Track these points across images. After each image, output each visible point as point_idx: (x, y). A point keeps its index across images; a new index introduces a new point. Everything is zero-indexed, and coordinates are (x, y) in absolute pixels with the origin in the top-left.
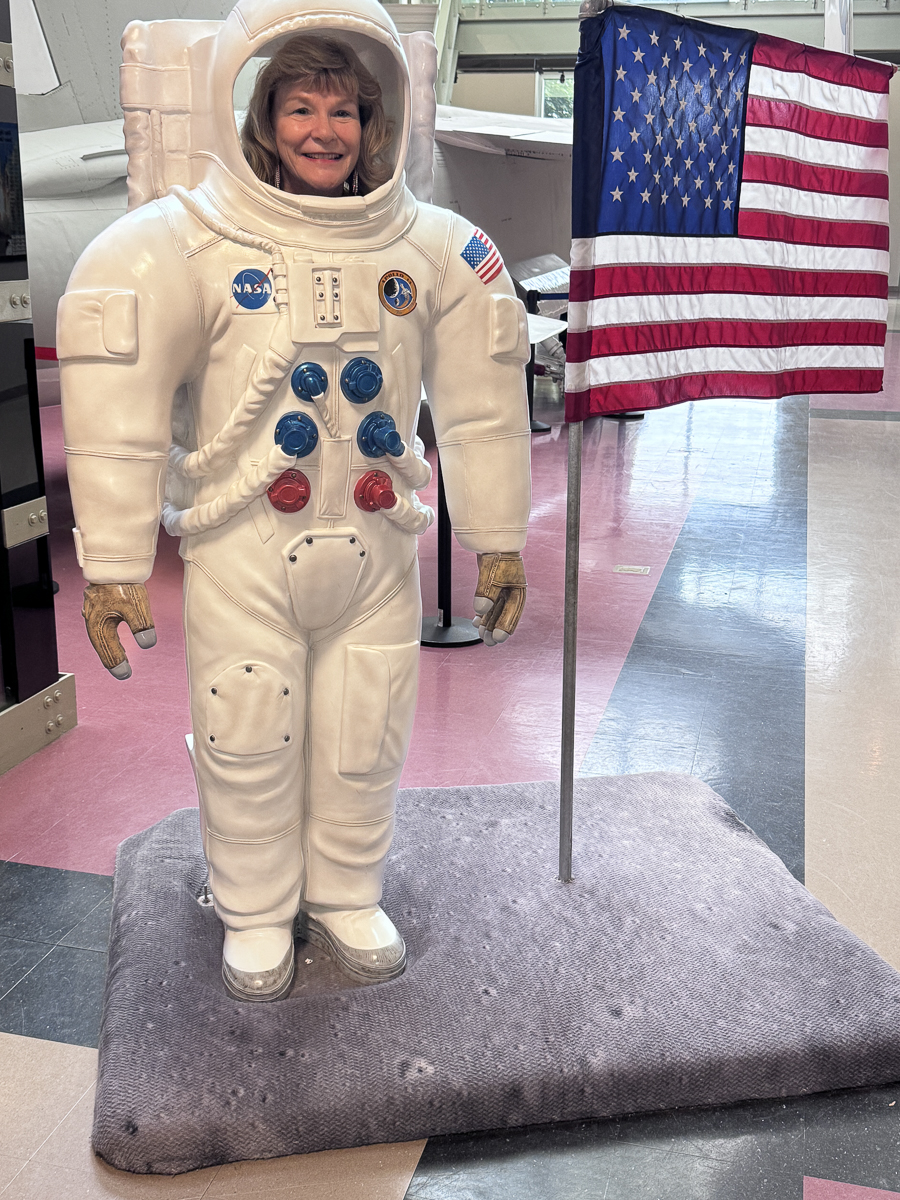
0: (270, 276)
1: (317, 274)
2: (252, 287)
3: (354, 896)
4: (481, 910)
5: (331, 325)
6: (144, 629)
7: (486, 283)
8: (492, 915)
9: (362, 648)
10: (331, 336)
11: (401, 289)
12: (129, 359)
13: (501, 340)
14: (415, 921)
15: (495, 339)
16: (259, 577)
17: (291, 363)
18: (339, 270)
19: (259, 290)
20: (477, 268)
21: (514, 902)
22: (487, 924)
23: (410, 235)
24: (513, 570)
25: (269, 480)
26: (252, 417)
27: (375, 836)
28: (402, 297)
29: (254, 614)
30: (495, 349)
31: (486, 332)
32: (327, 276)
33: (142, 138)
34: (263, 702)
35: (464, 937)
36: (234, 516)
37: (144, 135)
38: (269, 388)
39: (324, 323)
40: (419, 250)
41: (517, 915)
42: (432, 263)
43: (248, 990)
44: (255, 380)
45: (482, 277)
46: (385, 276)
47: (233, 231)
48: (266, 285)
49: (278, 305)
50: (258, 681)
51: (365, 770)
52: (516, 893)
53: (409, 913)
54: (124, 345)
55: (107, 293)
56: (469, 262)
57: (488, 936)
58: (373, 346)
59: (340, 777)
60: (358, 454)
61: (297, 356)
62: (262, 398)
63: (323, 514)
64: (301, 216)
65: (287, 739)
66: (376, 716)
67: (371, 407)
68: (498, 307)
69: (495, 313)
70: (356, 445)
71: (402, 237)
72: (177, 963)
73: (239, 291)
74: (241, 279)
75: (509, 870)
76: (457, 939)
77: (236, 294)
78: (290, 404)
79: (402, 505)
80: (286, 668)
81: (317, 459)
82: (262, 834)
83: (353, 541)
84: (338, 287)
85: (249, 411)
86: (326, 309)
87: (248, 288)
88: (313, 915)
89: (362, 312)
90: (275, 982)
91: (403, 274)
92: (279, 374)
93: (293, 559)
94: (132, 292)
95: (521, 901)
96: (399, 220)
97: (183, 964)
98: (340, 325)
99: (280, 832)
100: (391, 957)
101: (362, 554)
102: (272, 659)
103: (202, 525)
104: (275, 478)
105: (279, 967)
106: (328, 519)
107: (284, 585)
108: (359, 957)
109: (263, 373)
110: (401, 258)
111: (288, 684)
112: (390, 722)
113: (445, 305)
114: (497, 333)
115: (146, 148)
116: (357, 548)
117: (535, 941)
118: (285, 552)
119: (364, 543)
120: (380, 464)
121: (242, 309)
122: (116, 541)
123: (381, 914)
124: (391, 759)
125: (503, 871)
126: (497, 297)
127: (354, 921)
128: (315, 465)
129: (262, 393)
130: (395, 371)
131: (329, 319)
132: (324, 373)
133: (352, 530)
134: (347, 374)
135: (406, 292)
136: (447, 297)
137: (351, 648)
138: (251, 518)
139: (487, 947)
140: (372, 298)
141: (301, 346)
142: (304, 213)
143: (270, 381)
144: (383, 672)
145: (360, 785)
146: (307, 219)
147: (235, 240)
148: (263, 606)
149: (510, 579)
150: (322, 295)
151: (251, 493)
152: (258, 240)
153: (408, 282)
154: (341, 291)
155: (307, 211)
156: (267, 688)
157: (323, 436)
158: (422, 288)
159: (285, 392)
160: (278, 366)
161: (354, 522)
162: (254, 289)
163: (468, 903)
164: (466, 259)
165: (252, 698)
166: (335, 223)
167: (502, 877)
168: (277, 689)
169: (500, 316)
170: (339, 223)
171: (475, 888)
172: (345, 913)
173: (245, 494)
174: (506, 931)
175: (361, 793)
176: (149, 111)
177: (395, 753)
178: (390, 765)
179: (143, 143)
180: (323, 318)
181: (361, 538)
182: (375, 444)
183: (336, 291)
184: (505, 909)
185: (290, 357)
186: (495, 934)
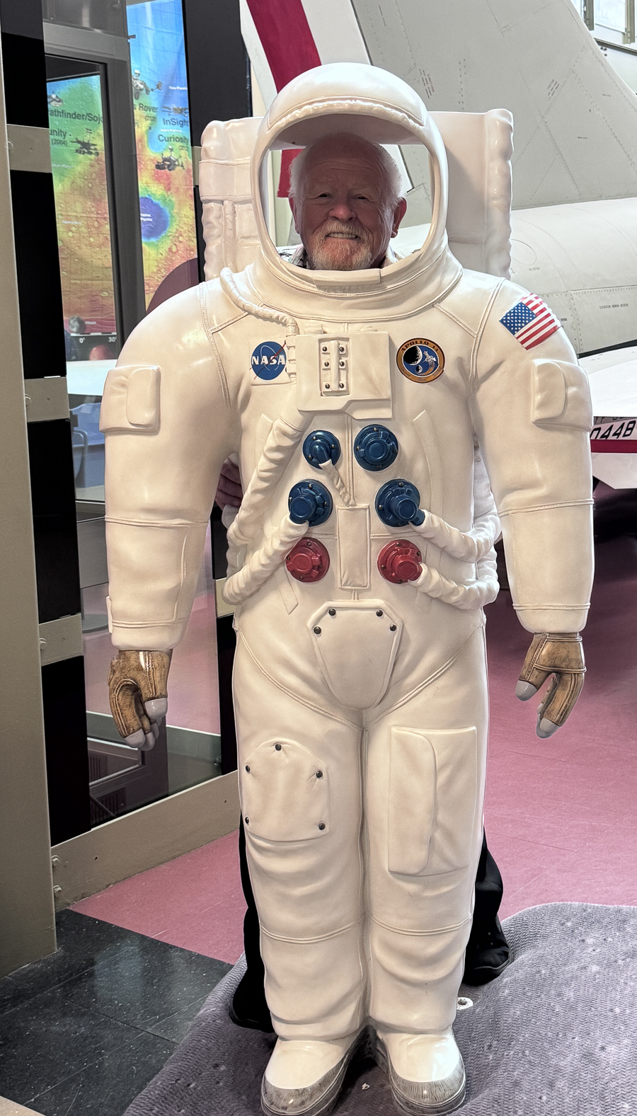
0: (285, 348)
1: (323, 345)
2: (269, 359)
3: (415, 1017)
4: (560, 1053)
5: (337, 393)
6: (153, 698)
7: (527, 348)
8: (569, 1061)
9: (406, 732)
10: (337, 403)
11: (424, 357)
12: (150, 429)
13: (542, 405)
14: (491, 1057)
15: (536, 405)
16: (286, 649)
17: (302, 431)
18: (347, 339)
19: (275, 361)
20: (518, 334)
21: (603, 1048)
22: (558, 1070)
23: (443, 305)
24: (563, 652)
25: (283, 549)
26: (265, 485)
27: (433, 948)
28: (426, 366)
29: (282, 687)
30: (536, 415)
31: (528, 398)
32: (332, 346)
33: (214, 227)
34: (293, 783)
35: (525, 1085)
36: (260, 585)
37: (215, 223)
38: (278, 456)
39: (327, 391)
40: (452, 319)
41: (596, 1063)
42: (467, 331)
43: (273, 1108)
44: (265, 448)
45: (523, 342)
46: (406, 344)
47: (256, 308)
48: (281, 357)
49: (290, 374)
50: (287, 761)
51: (414, 870)
52: (610, 1038)
53: (490, 1046)
54: (146, 417)
55: (134, 368)
56: (509, 328)
57: (551, 1085)
58: (385, 413)
59: (391, 876)
60: (377, 522)
61: (307, 423)
62: (273, 466)
63: (345, 584)
64: (316, 290)
65: (322, 827)
66: (421, 808)
67: (388, 475)
68: (538, 372)
69: (536, 379)
70: (374, 513)
71: (432, 305)
72: (216, 1066)
73: (257, 363)
74: (258, 352)
75: (617, 1010)
76: (516, 1084)
77: (254, 366)
78: (303, 472)
79: (429, 576)
80: (321, 748)
81: (333, 528)
82: (305, 932)
83: (380, 614)
84: (346, 355)
85: (263, 479)
86: (330, 377)
87: (265, 360)
88: (380, 1035)
89: (370, 380)
90: (303, 1103)
91: (427, 341)
92: (288, 442)
93: (318, 631)
94: (155, 368)
95: (611, 1049)
96: (430, 289)
97: (223, 1068)
98: (347, 392)
99: (327, 933)
100: (439, 1093)
101: (393, 628)
102: (302, 737)
103: (235, 594)
104: (290, 546)
105: (312, 1088)
106: (351, 590)
107: (312, 658)
108: (405, 1089)
109: (271, 442)
110: (428, 327)
111: (322, 766)
112: (440, 817)
113: (482, 372)
114: (538, 398)
115: (219, 236)
116: (385, 622)
117: (603, 1098)
118: (310, 624)
119: (394, 617)
120: (405, 533)
121: (259, 380)
122: (135, 607)
123: (449, 1043)
124: (446, 860)
125: (611, 1010)
126: (539, 362)
127: (410, 1047)
128: (332, 532)
129: (272, 461)
130: (419, 439)
131: (334, 387)
132: (336, 442)
133: (378, 602)
134: (359, 441)
135: (431, 359)
136: (484, 364)
137: (394, 730)
138: (276, 588)
139: (544, 1098)
140: (381, 367)
141: (310, 415)
142: (319, 287)
143: (278, 449)
144: (426, 758)
145: (411, 887)
146: (321, 292)
147: (257, 315)
148: (293, 680)
149: (557, 662)
150: (327, 365)
151: (268, 562)
152: (275, 314)
153: (434, 348)
154: (351, 360)
155: (323, 285)
156: (297, 769)
157: (339, 505)
158: (451, 355)
159: (298, 460)
160: (285, 434)
161: (381, 594)
162: (270, 361)
163: (550, 1042)
164: (505, 325)
165: (281, 778)
166: (348, 295)
167: (606, 1017)
168: (308, 770)
169: (541, 381)
170: (353, 295)
171: (568, 1027)
172: (405, 1036)
173: (263, 562)
174: (574, 1082)
175: (414, 898)
176: (222, 202)
177: (449, 853)
178: (445, 867)
179: (216, 232)
180: (328, 387)
181: (389, 611)
182: (392, 513)
183: (343, 360)
184: (588, 1056)
185: (296, 425)
186: (560, 1084)
